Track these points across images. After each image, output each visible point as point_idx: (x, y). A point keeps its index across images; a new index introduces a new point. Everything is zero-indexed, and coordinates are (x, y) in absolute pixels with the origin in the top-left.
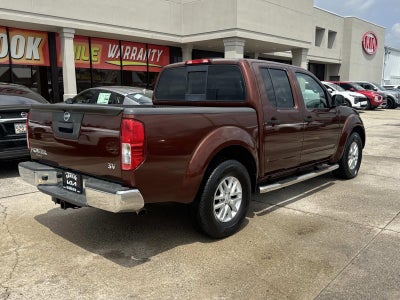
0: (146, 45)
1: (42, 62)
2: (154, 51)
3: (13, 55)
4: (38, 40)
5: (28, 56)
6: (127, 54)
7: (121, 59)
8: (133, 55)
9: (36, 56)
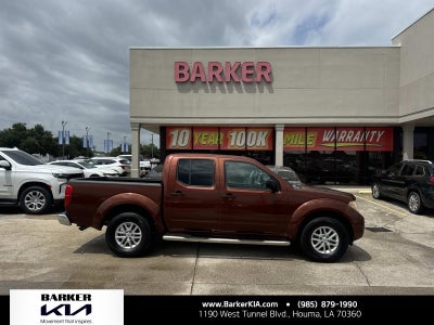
0: (364, 128)
1: (266, 148)
2: (374, 133)
3: (248, 144)
4: (266, 133)
5: (258, 144)
6: (342, 137)
7: (335, 142)
8: (349, 137)
9: (263, 144)
